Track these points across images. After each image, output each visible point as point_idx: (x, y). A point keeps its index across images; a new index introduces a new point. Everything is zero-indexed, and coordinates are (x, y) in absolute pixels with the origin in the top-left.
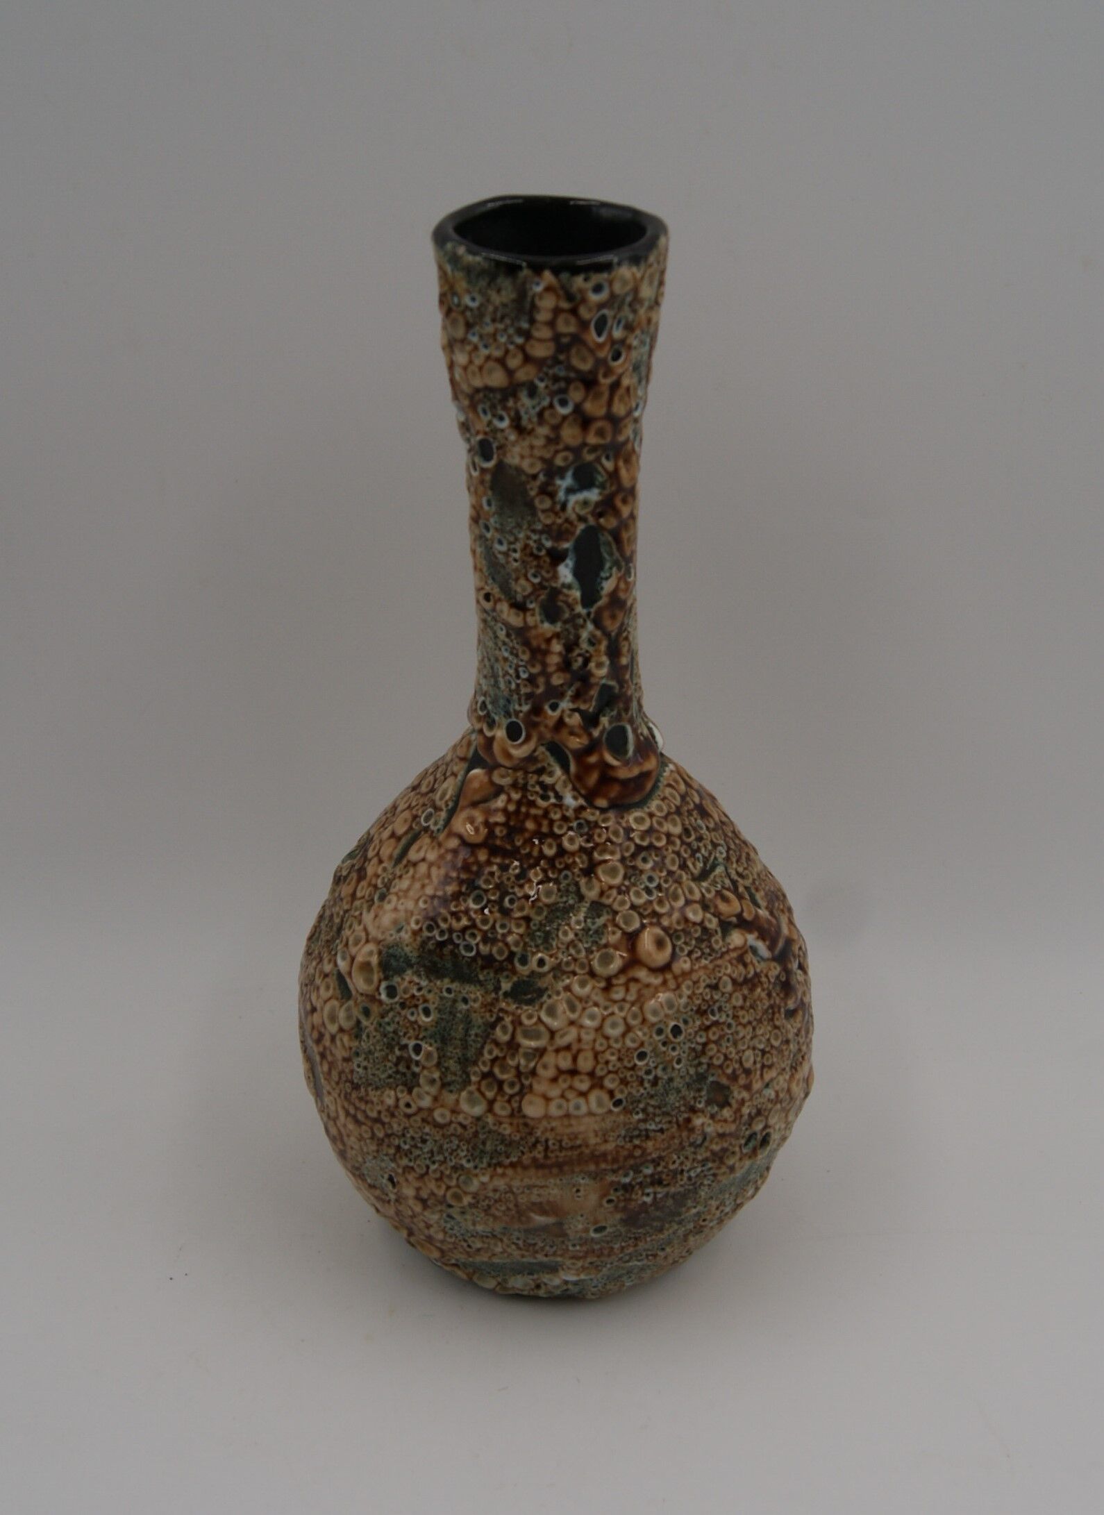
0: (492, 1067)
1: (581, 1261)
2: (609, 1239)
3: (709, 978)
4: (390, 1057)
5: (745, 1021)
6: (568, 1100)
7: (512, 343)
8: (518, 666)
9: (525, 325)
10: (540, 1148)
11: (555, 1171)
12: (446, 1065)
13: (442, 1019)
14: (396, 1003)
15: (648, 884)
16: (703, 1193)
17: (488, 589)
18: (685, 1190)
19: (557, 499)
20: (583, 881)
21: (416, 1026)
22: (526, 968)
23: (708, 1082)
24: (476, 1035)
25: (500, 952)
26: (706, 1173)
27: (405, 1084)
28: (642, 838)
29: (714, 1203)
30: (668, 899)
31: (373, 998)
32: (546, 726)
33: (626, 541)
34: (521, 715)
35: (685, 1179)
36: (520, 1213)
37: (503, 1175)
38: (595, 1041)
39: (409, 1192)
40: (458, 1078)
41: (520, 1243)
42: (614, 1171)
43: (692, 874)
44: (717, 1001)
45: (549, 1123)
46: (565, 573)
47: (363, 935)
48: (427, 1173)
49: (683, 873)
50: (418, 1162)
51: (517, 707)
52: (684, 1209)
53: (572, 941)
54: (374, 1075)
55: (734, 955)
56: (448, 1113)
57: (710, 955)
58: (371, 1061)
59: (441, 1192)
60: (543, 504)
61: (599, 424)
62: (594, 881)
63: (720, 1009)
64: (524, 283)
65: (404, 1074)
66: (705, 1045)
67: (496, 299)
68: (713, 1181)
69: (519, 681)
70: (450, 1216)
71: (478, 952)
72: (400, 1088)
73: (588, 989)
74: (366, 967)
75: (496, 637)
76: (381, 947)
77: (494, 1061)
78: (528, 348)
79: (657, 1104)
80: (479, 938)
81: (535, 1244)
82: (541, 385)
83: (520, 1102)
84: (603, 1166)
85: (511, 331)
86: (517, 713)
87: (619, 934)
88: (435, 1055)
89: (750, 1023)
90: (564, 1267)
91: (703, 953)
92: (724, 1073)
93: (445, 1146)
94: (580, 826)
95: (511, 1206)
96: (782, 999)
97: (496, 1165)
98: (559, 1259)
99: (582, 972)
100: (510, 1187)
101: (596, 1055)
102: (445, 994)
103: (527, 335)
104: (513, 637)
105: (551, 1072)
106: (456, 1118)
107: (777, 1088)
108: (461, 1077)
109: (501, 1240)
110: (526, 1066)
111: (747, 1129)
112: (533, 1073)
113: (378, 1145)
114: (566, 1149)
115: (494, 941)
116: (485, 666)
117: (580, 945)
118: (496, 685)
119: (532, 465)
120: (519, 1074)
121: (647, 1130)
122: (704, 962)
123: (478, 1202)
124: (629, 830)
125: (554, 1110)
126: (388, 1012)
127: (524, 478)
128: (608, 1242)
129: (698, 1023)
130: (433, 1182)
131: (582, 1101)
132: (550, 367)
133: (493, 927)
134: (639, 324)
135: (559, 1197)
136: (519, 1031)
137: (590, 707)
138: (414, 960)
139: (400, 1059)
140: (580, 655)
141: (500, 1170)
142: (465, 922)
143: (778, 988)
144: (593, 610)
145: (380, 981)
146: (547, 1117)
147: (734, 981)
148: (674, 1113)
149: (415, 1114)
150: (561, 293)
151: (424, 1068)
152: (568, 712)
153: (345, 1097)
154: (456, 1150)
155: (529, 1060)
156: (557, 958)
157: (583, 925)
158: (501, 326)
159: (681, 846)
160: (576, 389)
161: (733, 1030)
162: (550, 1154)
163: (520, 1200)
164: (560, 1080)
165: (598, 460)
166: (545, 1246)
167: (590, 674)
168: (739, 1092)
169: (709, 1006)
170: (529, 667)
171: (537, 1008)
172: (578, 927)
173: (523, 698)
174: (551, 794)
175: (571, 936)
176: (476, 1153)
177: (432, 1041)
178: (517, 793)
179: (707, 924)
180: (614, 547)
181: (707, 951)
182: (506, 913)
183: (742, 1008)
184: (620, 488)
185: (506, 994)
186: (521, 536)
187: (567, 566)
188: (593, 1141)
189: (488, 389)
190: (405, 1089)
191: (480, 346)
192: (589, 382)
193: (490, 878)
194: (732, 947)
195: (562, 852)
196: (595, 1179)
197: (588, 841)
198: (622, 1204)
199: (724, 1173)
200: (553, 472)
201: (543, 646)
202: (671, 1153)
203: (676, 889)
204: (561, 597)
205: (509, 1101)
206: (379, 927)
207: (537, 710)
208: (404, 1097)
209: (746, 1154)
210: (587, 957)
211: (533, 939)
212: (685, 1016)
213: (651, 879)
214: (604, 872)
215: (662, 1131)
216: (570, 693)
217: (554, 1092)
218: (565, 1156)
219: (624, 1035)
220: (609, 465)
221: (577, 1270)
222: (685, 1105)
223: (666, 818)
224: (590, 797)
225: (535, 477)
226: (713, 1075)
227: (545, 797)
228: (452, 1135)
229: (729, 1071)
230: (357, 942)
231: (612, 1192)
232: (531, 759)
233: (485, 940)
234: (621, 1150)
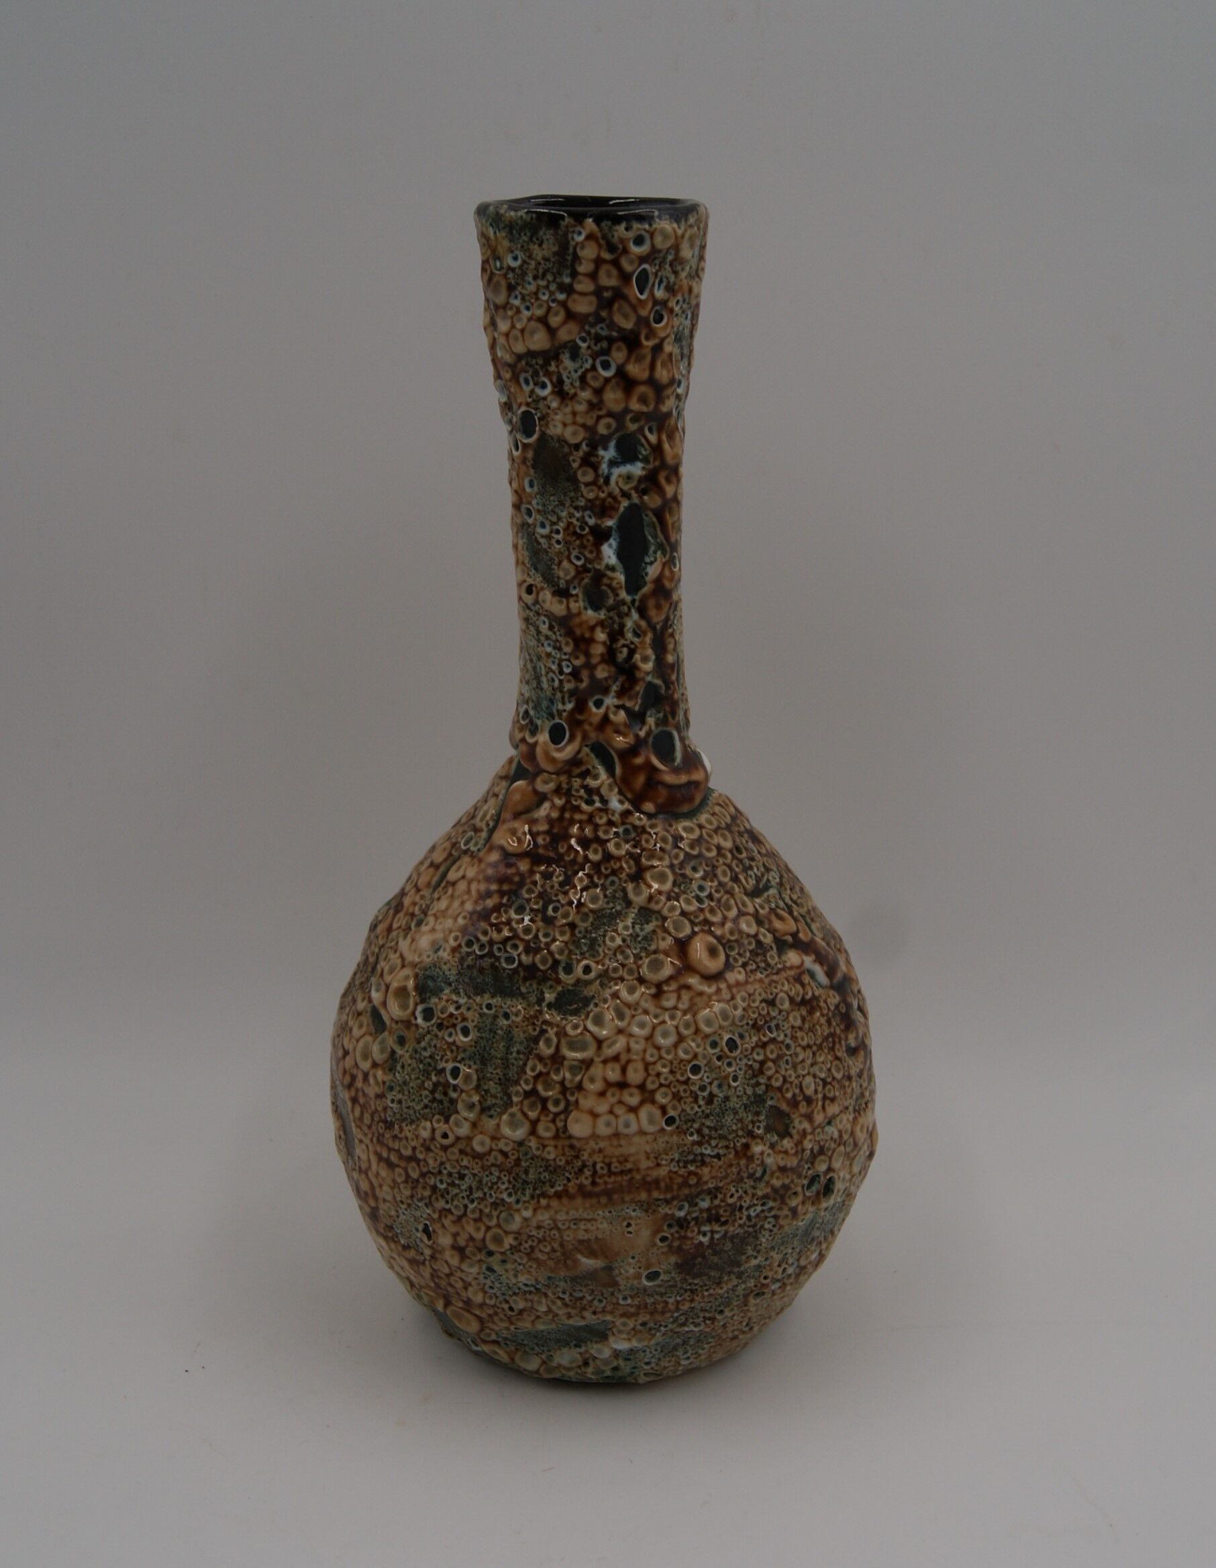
0: (535, 1083)
1: (633, 1319)
2: (663, 1290)
3: (766, 992)
4: (426, 1085)
5: (804, 1043)
6: (617, 1116)
7: (554, 301)
8: (561, 660)
9: (567, 280)
10: (587, 1173)
11: (604, 1200)
12: (486, 1087)
13: (481, 1038)
14: (433, 1026)
15: (698, 893)
16: (764, 1240)
17: (530, 581)
18: (745, 1232)
19: (600, 472)
20: (630, 887)
21: (454, 1048)
22: (570, 977)
23: (767, 1105)
24: (518, 1052)
25: (544, 961)
26: (766, 1214)
27: (441, 1113)
28: (692, 846)
29: (776, 1257)
30: (719, 908)
31: (408, 1024)
32: (591, 724)
33: (670, 526)
34: (564, 714)
35: (745, 1218)
36: (566, 1256)
37: (548, 1207)
38: (645, 1051)
39: (445, 1240)
40: (499, 1102)
41: (566, 1297)
42: (667, 1202)
43: (744, 888)
44: (775, 1018)
45: (597, 1144)
46: (609, 553)
47: (399, 962)
48: (465, 1214)
49: (735, 886)
50: (455, 1203)
51: (560, 707)
52: (744, 1258)
53: (620, 947)
54: (408, 1108)
55: (792, 973)
56: (488, 1140)
57: (765, 969)
58: (406, 1093)
59: (479, 1236)
60: (586, 476)
61: (642, 389)
62: (643, 887)
63: (777, 1026)
64: (566, 234)
65: (441, 1102)
66: (762, 1063)
67: (538, 253)
68: (774, 1226)
69: (562, 677)
70: (490, 1269)
71: (520, 963)
72: (437, 1117)
73: (637, 995)
74: (402, 992)
75: (539, 632)
76: (417, 970)
77: (536, 1078)
78: (570, 305)
79: (712, 1125)
80: (521, 948)
81: (582, 1298)
82: (584, 345)
83: (566, 1121)
84: (656, 1194)
85: (553, 287)
86: (560, 713)
87: (670, 940)
88: (475, 1077)
89: (809, 1046)
90: (615, 1330)
91: (758, 967)
92: (783, 1097)
93: (485, 1179)
94: (626, 831)
95: (556, 1246)
96: (842, 1031)
97: (539, 1196)
98: (609, 1318)
99: (630, 978)
100: (555, 1221)
101: (647, 1066)
102: (485, 1010)
103: (569, 290)
104: (556, 629)
105: (598, 1086)
106: (497, 1145)
107: (840, 1127)
108: (501, 1099)
109: (546, 1295)
110: (572, 1081)
111: (809, 1168)
112: (580, 1087)
113: (413, 1188)
114: (615, 1174)
115: (537, 950)
116: (527, 671)
117: (628, 951)
118: (539, 687)
119: (575, 434)
120: (564, 1090)
121: (702, 1155)
122: (759, 975)
123: (520, 1244)
124: (678, 838)
125: (602, 1130)
126: (423, 1037)
127: (566, 449)
128: (662, 1295)
129: (755, 1039)
130: (472, 1223)
131: (632, 1117)
132: (593, 325)
133: (536, 936)
134: (681, 287)
135: (608, 1233)
136: (563, 1041)
137: (635, 705)
138: (452, 978)
139: (436, 1085)
140: (624, 646)
141: (543, 1202)
142: (506, 933)
143: (838, 1019)
144: (637, 597)
145: (416, 1004)
146: (595, 1136)
147: (792, 1000)
148: (731, 1137)
149: (452, 1145)
150: (602, 242)
151: (462, 1091)
152: (613, 709)
153: (378, 1140)
154: (496, 1183)
155: (574, 1075)
156: (603, 965)
157: (631, 931)
158: (543, 283)
159: (732, 860)
160: (619, 349)
161: (791, 1052)
162: (598, 1180)
163: (566, 1238)
164: (609, 1094)
165: (641, 430)
166: (594, 1299)
167: (635, 667)
168: (800, 1122)
169: (766, 1022)
170: (572, 660)
171: (583, 1017)
172: (626, 933)
173: (566, 696)
174: (596, 798)
175: (619, 941)
176: (518, 1185)
177: (471, 1063)
178: (560, 799)
179: (761, 937)
180: (658, 529)
181: (763, 965)
182: (549, 921)
183: (801, 1028)
184: (664, 465)
185: (550, 1006)
186: (564, 514)
187: (610, 546)
188: (644, 1164)
189: (531, 354)
190: (442, 1118)
191: (522, 308)
192: (631, 342)
193: (532, 886)
194: (788, 964)
195: (608, 857)
196: (646, 1211)
197: (635, 847)
198: (676, 1244)
199: (787, 1216)
200: (596, 442)
201: (587, 635)
202: (729, 1184)
203: (728, 900)
204: (605, 581)
205: (553, 1121)
206: (415, 951)
207: (581, 707)
208: (442, 1127)
209: (809, 1198)
210: (635, 962)
211: (578, 946)
212: (741, 1030)
213: (701, 888)
214: (652, 878)
215: (718, 1156)
216: (614, 688)
217: (602, 1108)
218: (615, 1182)
219: (676, 1046)
220: (653, 438)
221: (629, 1333)
222: (742, 1129)
223: (716, 831)
224: (637, 803)
225: (577, 447)
226: (772, 1098)
227: (590, 802)
228: (493, 1165)
229: (789, 1095)
230: (391, 971)
231: (665, 1228)
232: (575, 762)
233: (528, 950)
234: (674, 1176)
